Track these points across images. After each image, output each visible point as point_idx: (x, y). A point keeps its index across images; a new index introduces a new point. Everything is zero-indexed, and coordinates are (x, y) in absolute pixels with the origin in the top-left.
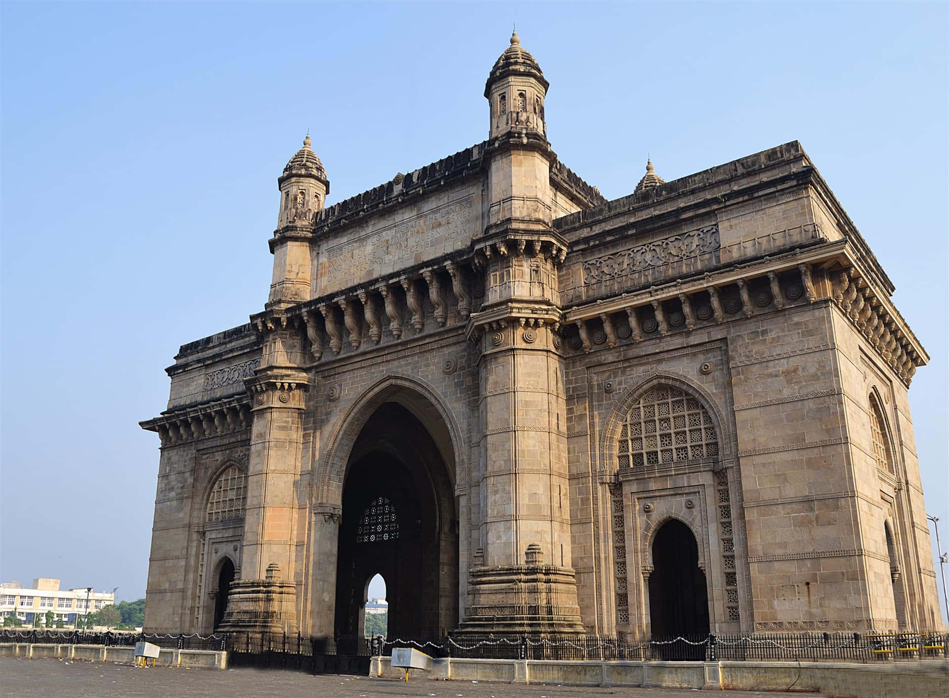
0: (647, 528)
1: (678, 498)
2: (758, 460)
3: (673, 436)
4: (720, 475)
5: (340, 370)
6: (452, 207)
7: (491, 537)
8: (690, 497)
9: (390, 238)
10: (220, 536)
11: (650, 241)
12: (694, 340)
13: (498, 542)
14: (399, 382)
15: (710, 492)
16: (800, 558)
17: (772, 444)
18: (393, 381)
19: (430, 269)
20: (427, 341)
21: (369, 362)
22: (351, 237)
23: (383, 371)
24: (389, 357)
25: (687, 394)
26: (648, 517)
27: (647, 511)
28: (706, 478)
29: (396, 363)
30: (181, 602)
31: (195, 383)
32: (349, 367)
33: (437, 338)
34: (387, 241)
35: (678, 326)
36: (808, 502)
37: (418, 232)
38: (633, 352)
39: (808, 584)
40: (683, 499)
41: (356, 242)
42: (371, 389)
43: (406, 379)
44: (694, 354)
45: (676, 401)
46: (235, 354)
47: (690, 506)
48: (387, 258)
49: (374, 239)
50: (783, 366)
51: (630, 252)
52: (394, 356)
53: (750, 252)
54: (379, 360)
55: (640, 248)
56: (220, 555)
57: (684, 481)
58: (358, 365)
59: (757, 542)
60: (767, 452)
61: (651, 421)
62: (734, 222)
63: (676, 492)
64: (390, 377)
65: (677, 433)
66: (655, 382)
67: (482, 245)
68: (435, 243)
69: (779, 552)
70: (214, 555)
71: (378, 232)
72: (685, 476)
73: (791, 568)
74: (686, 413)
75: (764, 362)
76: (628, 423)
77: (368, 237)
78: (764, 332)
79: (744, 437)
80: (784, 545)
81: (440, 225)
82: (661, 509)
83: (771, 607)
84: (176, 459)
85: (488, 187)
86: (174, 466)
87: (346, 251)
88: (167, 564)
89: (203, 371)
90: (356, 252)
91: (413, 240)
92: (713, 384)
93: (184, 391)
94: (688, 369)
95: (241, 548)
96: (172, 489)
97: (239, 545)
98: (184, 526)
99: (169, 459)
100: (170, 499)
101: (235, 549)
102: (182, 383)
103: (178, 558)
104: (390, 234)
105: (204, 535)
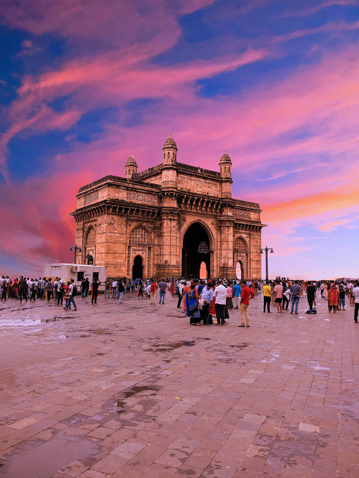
2: (253, 254)
3: (240, 246)
4: (247, 255)
5: (187, 213)
10: (137, 248)
12: (247, 232)
14: (200, 222)
15: (245, 257)
16: (255, 269)
17: (254, 252)
18: (199, 221)
20: (209, 215)
21: (194, 215)
22: (188, 177)
23: (197, 218)
24: (199, 215)
25: (243, 240)
27: (237, 258)
28: (245, 255)
29: (200, 217)
32: (189, 214)
33: (211, 216)
35: (246, 229)
36: (257, 261)
37: (205, 186)
38: (239, 231)
40: (242, 257)
41: (189, 179)
42: (194, 221)
43: (202, 222)
44: (246, 234)
45: (241, 241)
47: (242, 259)
49: (194, 182)
50: (256, 240)
52: (201, 216)
54: (197, 215)
55: (239, 211)
56: (136, 255)
57: (242, 255)
58: (191, 214)
59: (252, 266)
60: (254, 253)
61: (238, 243)
62: (252, 214)
63: (241, 256)
64: (199, 220)
66: (240, 237)
68: (209, 191)
70: (134, 254)
71: (195, 180)
73: (255, 270)
74: (243, 243)
75: (254, 239)
77: (192, 180)
78: (255, 234)
79: (251, 250)
80: (254, 267)
81: (210, 188)
84: (117, 219)
85: (221, 185)
86: (116, 221)
87: (186, 180)
88: (116, 255)
89: (126, 191)
90: (189, 182)
91: (204, 188)
92: (247, 240)
93: (117, 195)
94: (244, 236)
95: (146, 253)
96: (116, 229)
97: (144, 252)
98: (124, 243)
99: (113, 218)
100: (114, 233)
101: (143, 253)
102: (115, 191)
103: (122, 254)
104: (198, 183)
105: (129, 247)
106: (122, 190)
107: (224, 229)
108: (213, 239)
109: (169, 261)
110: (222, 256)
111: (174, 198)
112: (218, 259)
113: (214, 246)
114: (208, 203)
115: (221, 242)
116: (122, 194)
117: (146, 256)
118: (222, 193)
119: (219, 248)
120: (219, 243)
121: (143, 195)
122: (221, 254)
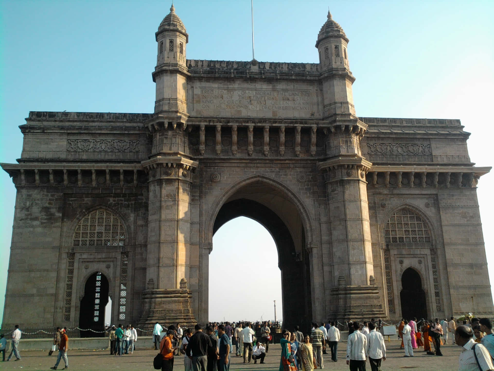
0: (401, 270)
1: (415, 259)
2: (453, 247)
3: (410, 231)
4: (433, 251)
5: (221, 165)
6: (296, 92)
7: (353, 271)
8: (420, 259)
9: (252, 95)
10: (92, 257)
11: (400, 143)
12: (424, 192)
13: (356, 273)
14: (264, 180)
15: (429, 257)
16: (469, 288)
17: (457, 241)
18: (261, 179)
19: (302, 125)
20: (287, 162)
21: (243, 165)
22: (221, 86)
23: (253, 172)
24: (259, 165)
25: (417, 214)
26: (401, 266)
27: (401, 262)
28: (427, 251)
29: (263, 169)
30: (53, 303)
31: (55, 144)
32: (227, 165)
33: (294, 162)
34: (250, 97)
35: (419, 185)
36: (471, 265)
37: (273, 99)
38: (396, 192)
39: (472, 297)
40: (416, 260)
41: (225, 90)
42: (245, 180)
43: (270, 179)
44: (422, 198)
45: (411, 216)
46: (103, 132)
47: (420, 262)
48: (250, 106)
49: (240, 93)
50: (461, 210)
51: (390, 145)
52: (263, 165)
53: (446, 161)
54: (252, 165)
55: (395, 144)
56: (90, 271)
57: (418, 252)
58: (234, 165)
59: (453, 280)
60: (455, 244)
61: (400, 223)
62: (438, 146)
63: (414, 256)
64: (259, 176)
65: (412, 231)
66: (404, 206)
67: (341, 124)
68: (286, 108)
69: (461, 284)
70: (84, 270)
71: (243, 90)
72: (418, 250)
73: (466, 291)
74: (416, 222)
75: (453, 207)
76: (390, 222)
77: (234, 89)
78: (453, 195)
79: (446, 236)
80: (463, 281)
81: (288, 99)
82: (407, 263)
83: (459, 306)
84: (38, 197)
85: (321, 90)
86: (37, 202)
87: (216, 92)
88: (33, 275)
89: (65, 137)
90: (225, 96)
91: (269, 103)
92: (430, 212)
93: (43, 147)
94: (420, 203)
95: (115, 267)
96: (36, 219)
97: (112, 264)
98: (54, 248)
99: (29, 196)
100: (33, 227)
101: (108, 267)
102: (38, 140)
103: (47, 271)
104: (252, 93)
105: (72, 255)
106: (57, 137)
107: (333, 191)
108: (308, 218)
109: (155, 280)
110: (335, 260)
111: (170, 133)
112: (326, 268)
113: (312, 236)
114: (259, 131)
115: (329, 222)
116: (57, 144)
117: (115, 273)
118: (324, 107)
119: (325, 238)
120: (324, 227)
121: (109, 139)
122: (331, 254)
